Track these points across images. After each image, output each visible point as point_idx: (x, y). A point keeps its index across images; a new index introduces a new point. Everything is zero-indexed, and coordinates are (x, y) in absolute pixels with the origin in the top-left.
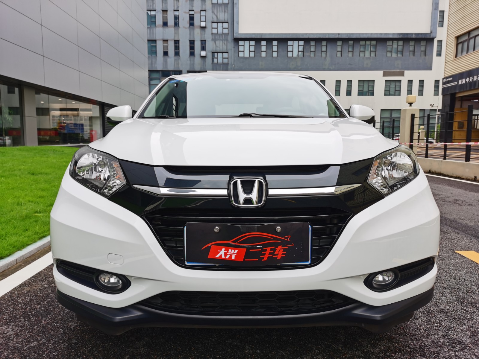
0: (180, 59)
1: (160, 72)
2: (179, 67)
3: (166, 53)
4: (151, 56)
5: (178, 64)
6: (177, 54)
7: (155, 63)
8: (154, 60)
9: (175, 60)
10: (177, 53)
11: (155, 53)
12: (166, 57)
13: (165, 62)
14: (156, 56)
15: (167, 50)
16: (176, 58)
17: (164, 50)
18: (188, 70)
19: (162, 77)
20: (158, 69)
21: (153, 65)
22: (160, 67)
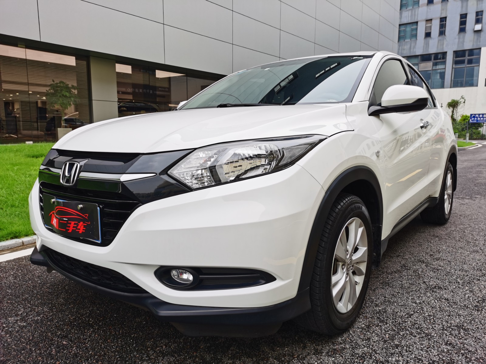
0: (445, 39)
1: (419, 57)
2: (443, 48)
3: (428, 35)
4: (411, 40)
5: (443, 44)
6: (442, 33)
7: (414, 47)
8: (413, 45)
9: (439, 41)
10: (443, 31)
11: (416, 36)
12: (428, 39)
13: (427, 45)
14: (417, 39)
15: (430, 31)
16: (441, 38)
17: (427, 32)
18: (455, 49)
19: (421, 62)
20: (417, 54)
21: (412, 50)
22: (419, 51)
